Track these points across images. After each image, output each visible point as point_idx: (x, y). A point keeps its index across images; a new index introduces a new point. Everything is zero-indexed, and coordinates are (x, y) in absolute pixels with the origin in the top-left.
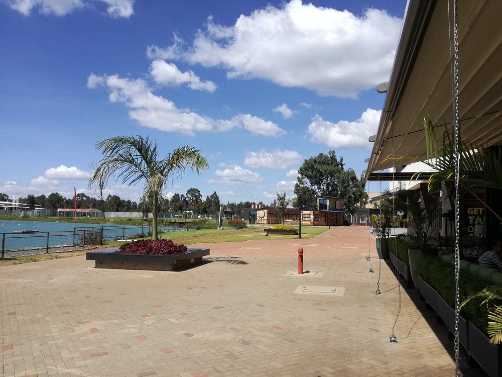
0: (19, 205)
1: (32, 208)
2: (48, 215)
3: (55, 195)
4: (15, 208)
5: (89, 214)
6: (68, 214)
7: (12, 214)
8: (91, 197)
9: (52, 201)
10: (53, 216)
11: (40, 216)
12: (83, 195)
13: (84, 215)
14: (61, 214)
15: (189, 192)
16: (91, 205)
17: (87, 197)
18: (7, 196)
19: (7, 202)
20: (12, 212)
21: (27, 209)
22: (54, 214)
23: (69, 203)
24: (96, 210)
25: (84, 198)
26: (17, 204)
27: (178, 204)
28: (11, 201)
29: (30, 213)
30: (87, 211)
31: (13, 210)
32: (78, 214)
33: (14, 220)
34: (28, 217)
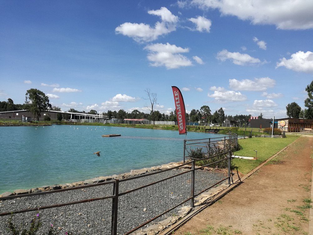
0: (103, 117)
1: (110, 118)
2: (119, 123)
3: (122, 111)
4: (101, 118)
5: (142, 122)
6: (130, 122)
7: (100, 122)
8: (141, 112)
9: (120, 115)
10: (122, 123)
11: (115, 123)
12: (137, 111)
13: (140, 123)
14: (127, 122)
15: (202, 108)
16: (143, 116)
17: (139, 112)
18: (96, 112)
19: (96, 115)
20: (99, 121)
21: (108, 119)
22: (123, 122)
23: (130, 116)
24: (146, 120)
25: (138, 113)
26: (102, 116)
27: (195, 116)
28: (99, 114)
29: (109, 121)
30: (141, 120)
31: (100, 120)
32: (136, 122)
33: (101, 125)
34: (109, 124)
